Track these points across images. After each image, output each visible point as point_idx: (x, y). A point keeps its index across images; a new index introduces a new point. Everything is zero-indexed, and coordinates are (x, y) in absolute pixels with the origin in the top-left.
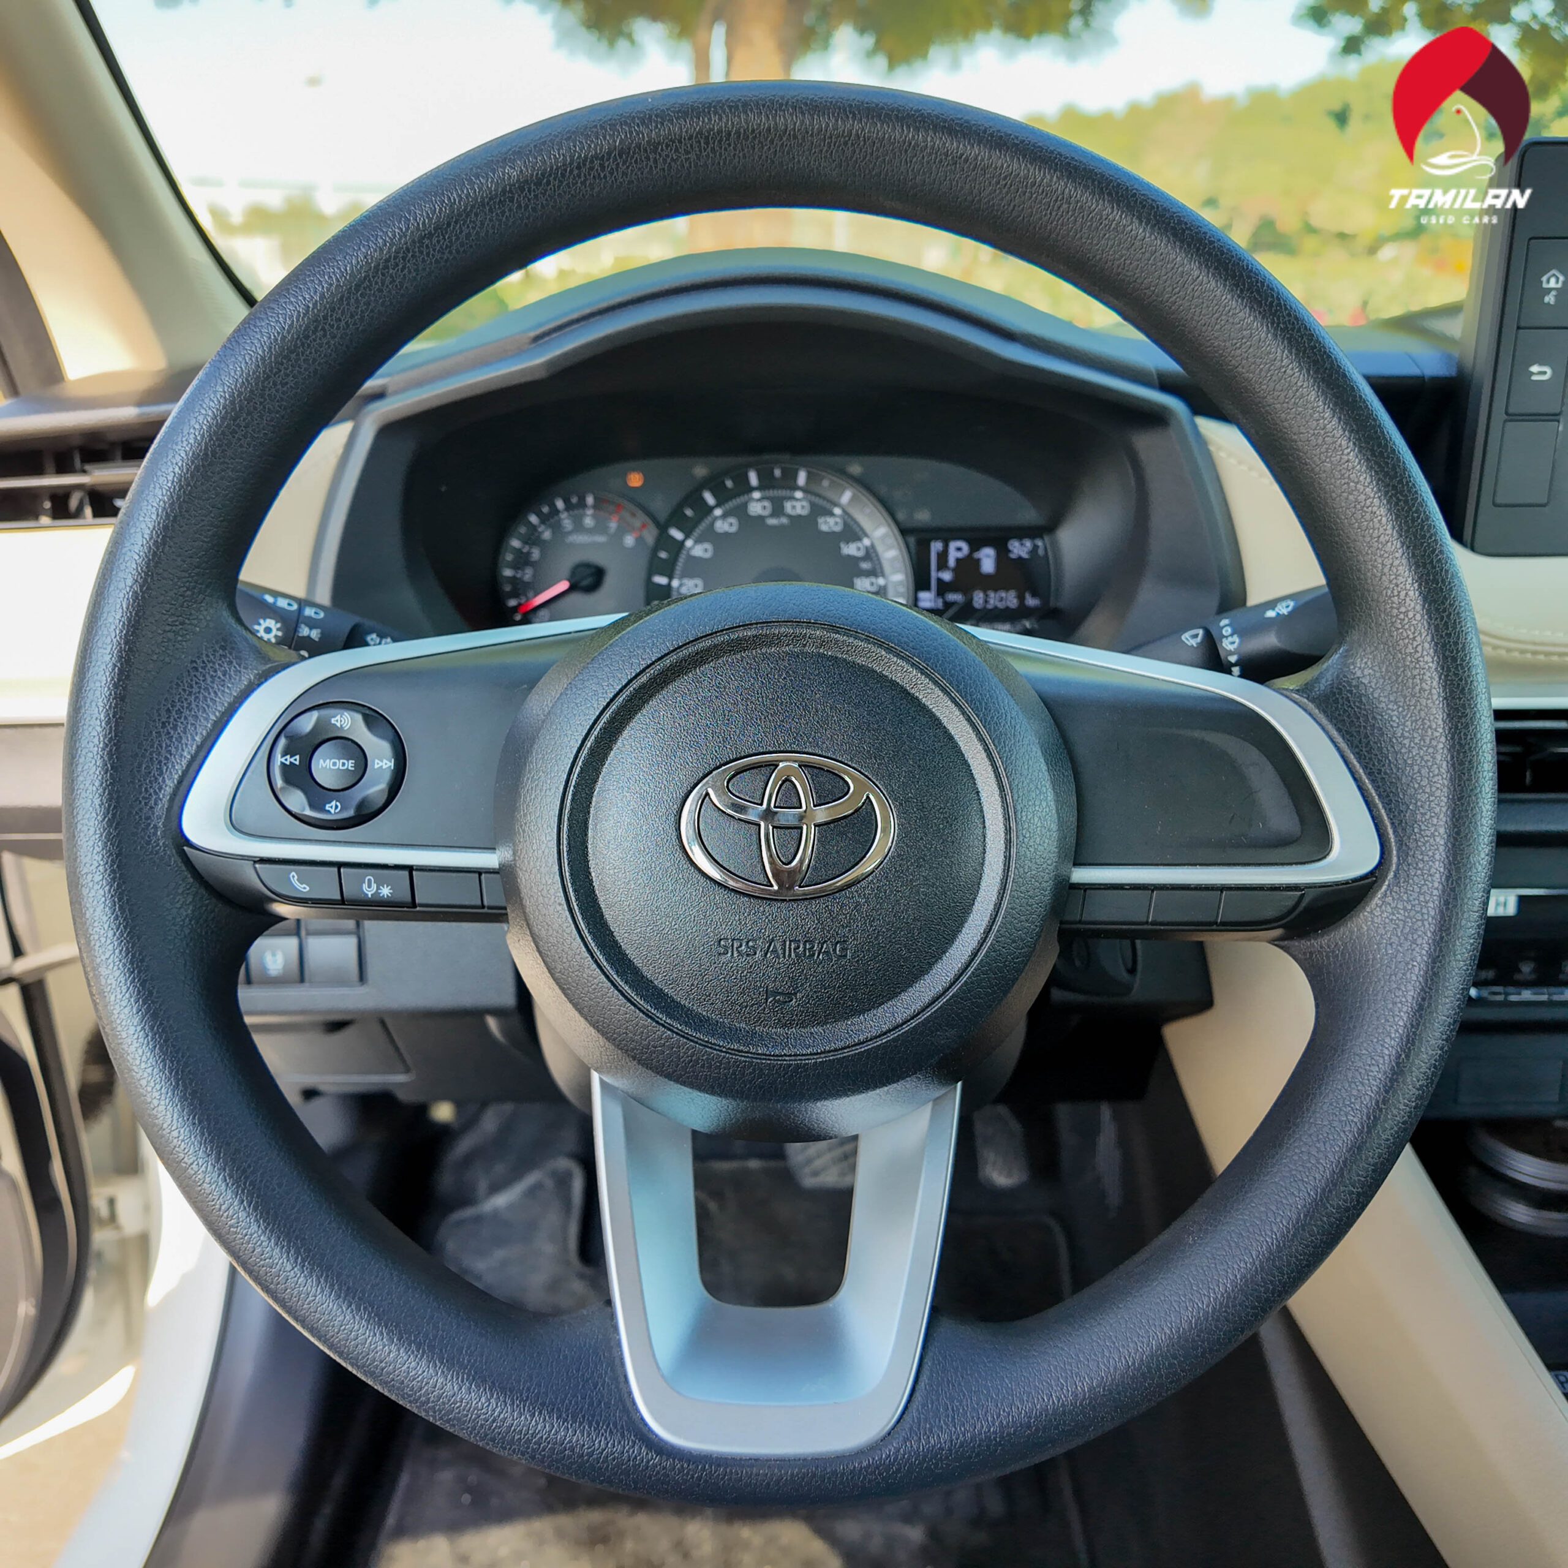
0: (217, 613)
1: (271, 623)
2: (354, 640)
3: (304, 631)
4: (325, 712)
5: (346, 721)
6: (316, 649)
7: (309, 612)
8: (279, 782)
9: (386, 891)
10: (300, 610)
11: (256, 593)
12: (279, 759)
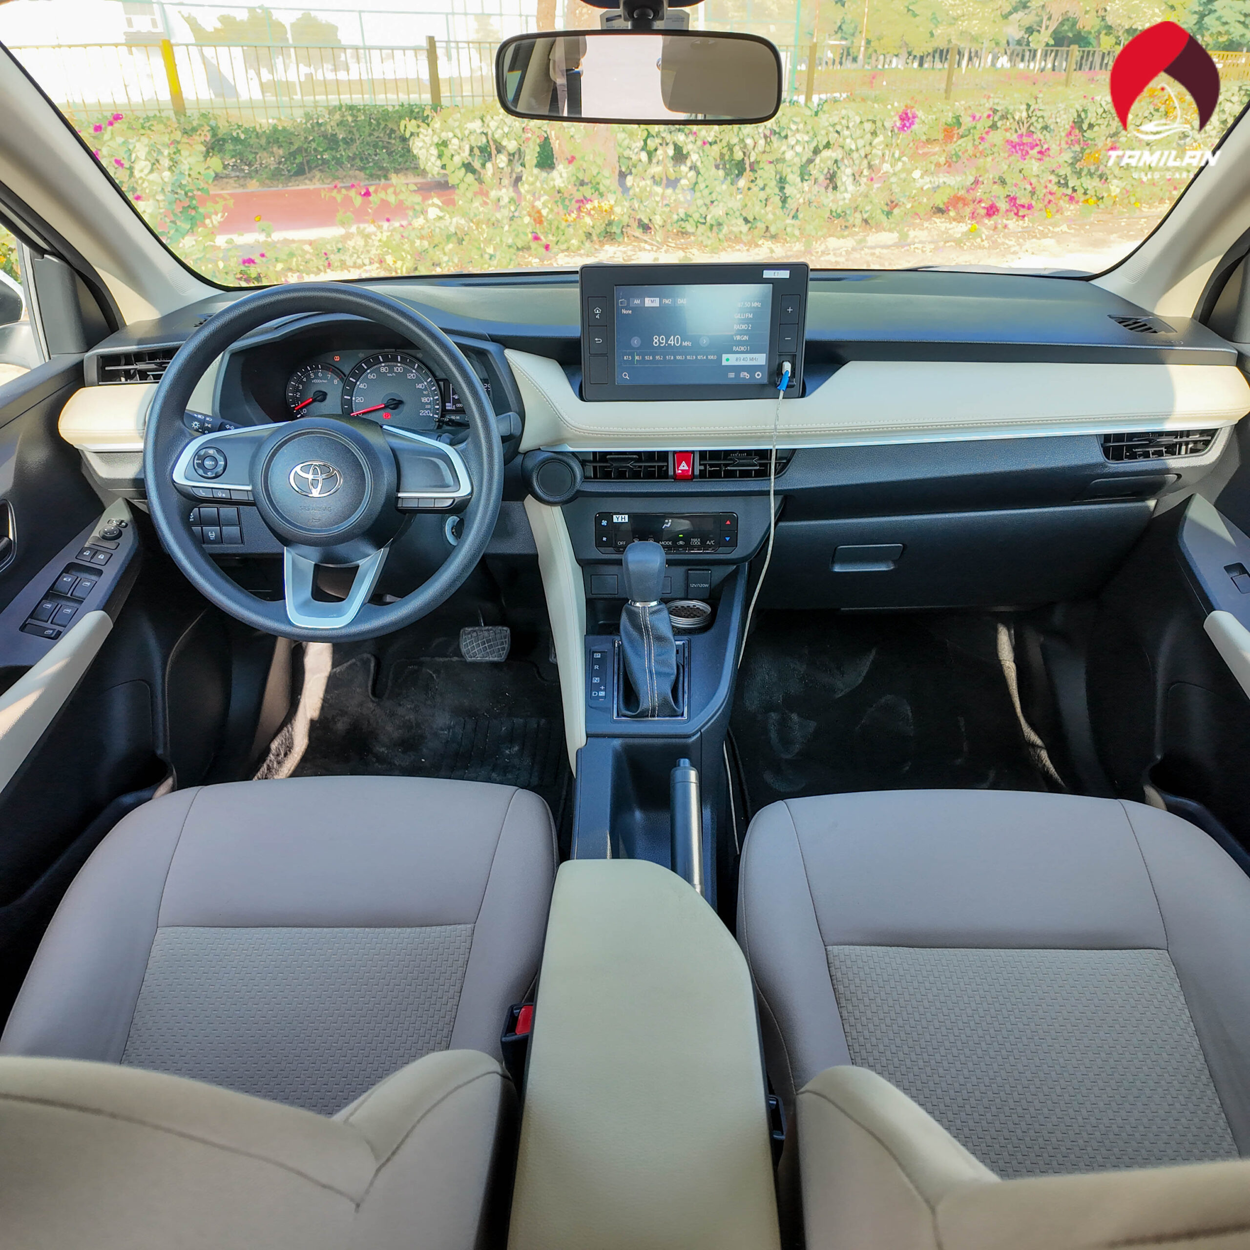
0: (178, 423)
1: (196, 423)
2: (222, 428)
3: (206, 425)
4: (207, 450)
5: (211, 452)
6: (211, 431)
7: (208, 419)
8: (196, 467)
9: (224, 495)
10: (205, 418)
11: (191, 413)
12: (196, 461)
